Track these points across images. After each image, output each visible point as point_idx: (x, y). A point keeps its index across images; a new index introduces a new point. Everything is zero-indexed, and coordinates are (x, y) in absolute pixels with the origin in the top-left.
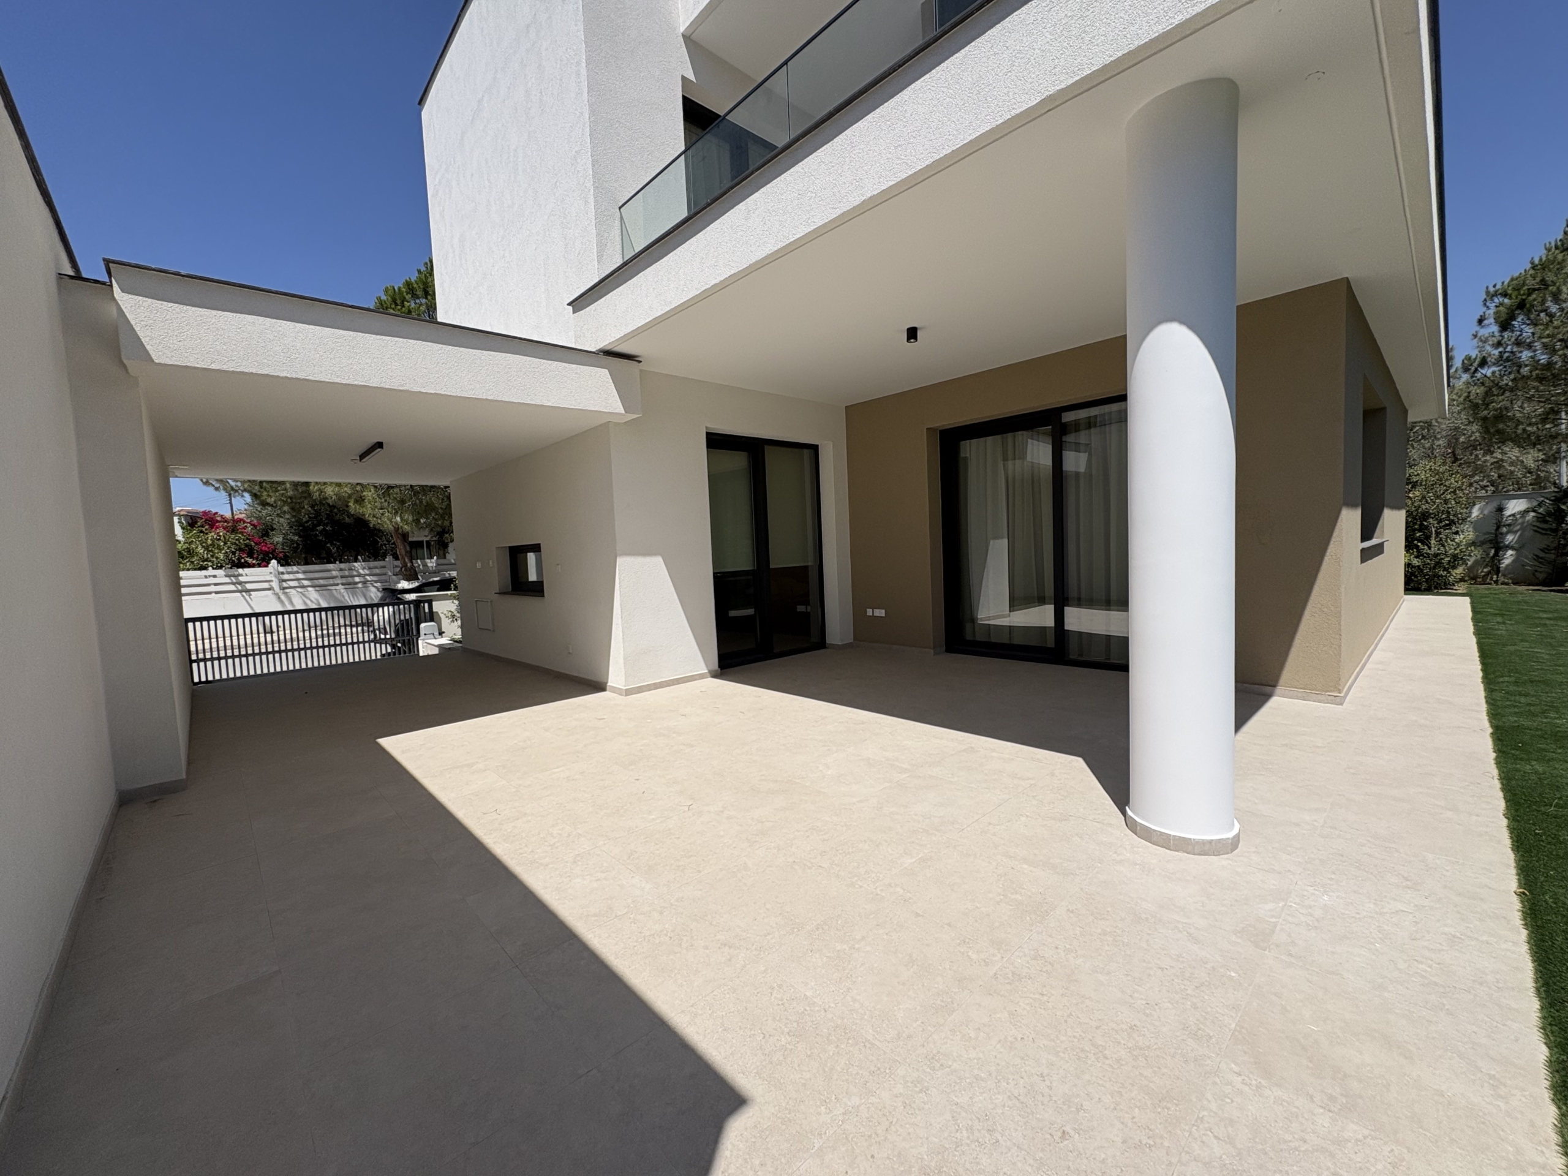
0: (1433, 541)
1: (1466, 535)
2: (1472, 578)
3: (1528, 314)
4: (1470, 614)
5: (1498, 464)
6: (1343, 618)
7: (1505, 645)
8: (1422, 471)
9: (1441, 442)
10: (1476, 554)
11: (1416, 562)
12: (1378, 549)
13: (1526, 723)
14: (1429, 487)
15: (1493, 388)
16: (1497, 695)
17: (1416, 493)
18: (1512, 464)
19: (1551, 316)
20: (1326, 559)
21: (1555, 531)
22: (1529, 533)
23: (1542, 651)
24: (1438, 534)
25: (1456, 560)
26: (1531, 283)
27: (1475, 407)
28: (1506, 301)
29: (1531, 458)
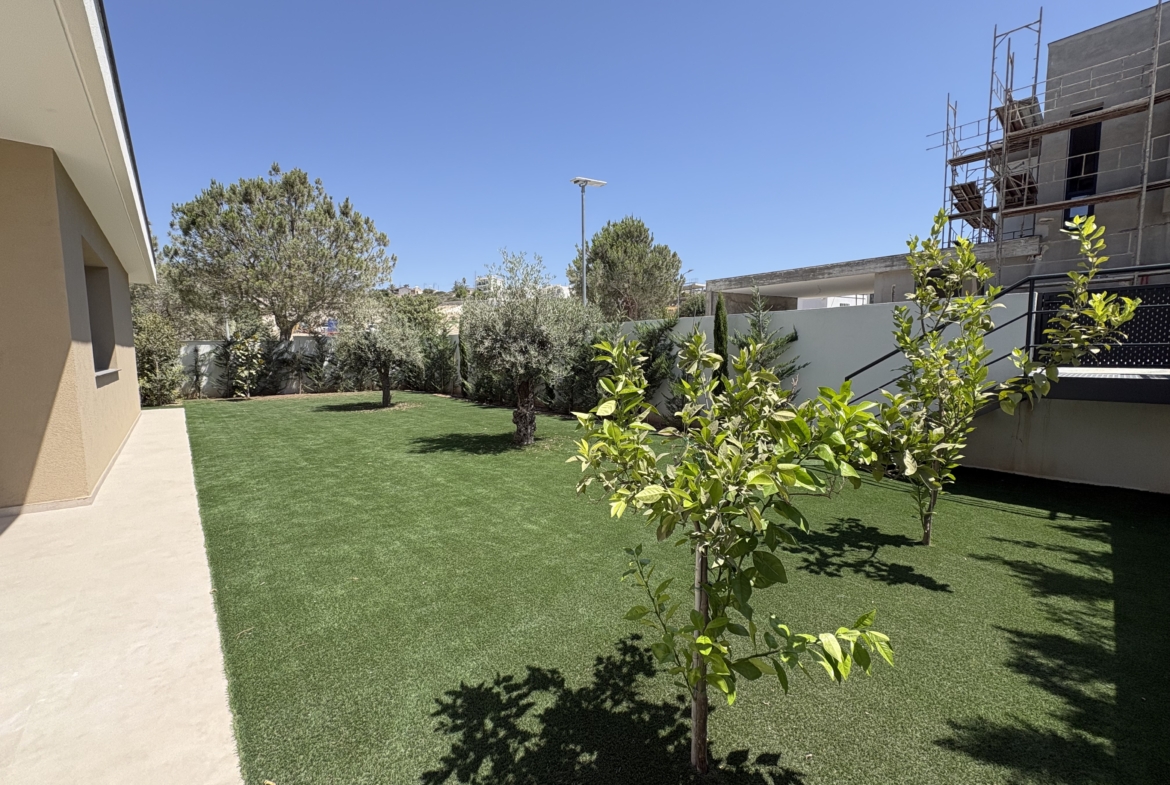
0: (157, 371)
1: (179, 367)
2: (186, 396)
3: (198, 228)
4: (184, 419)
5: (194, 322)
6: (83, 433)
7: (204, 436)
8: (146, 320)
9: (158, 302)
10: (186, 379)
11: (148, 386)
12: (114, 376)
13: (214, 483)
14: (150, 333)
15: (184, 272)
16: (200, 469)
17: (143, 336)
18: (202, 322)
19: (210, 235)
20: (61, 385)
21: (226, 365)
22: (213, 366)
23: (223, 437)
24: (160, 366)
25: (173, 384)
26: (197, 211)
27: (175, 281)
28: (185, 217)
29: (211, 320)
